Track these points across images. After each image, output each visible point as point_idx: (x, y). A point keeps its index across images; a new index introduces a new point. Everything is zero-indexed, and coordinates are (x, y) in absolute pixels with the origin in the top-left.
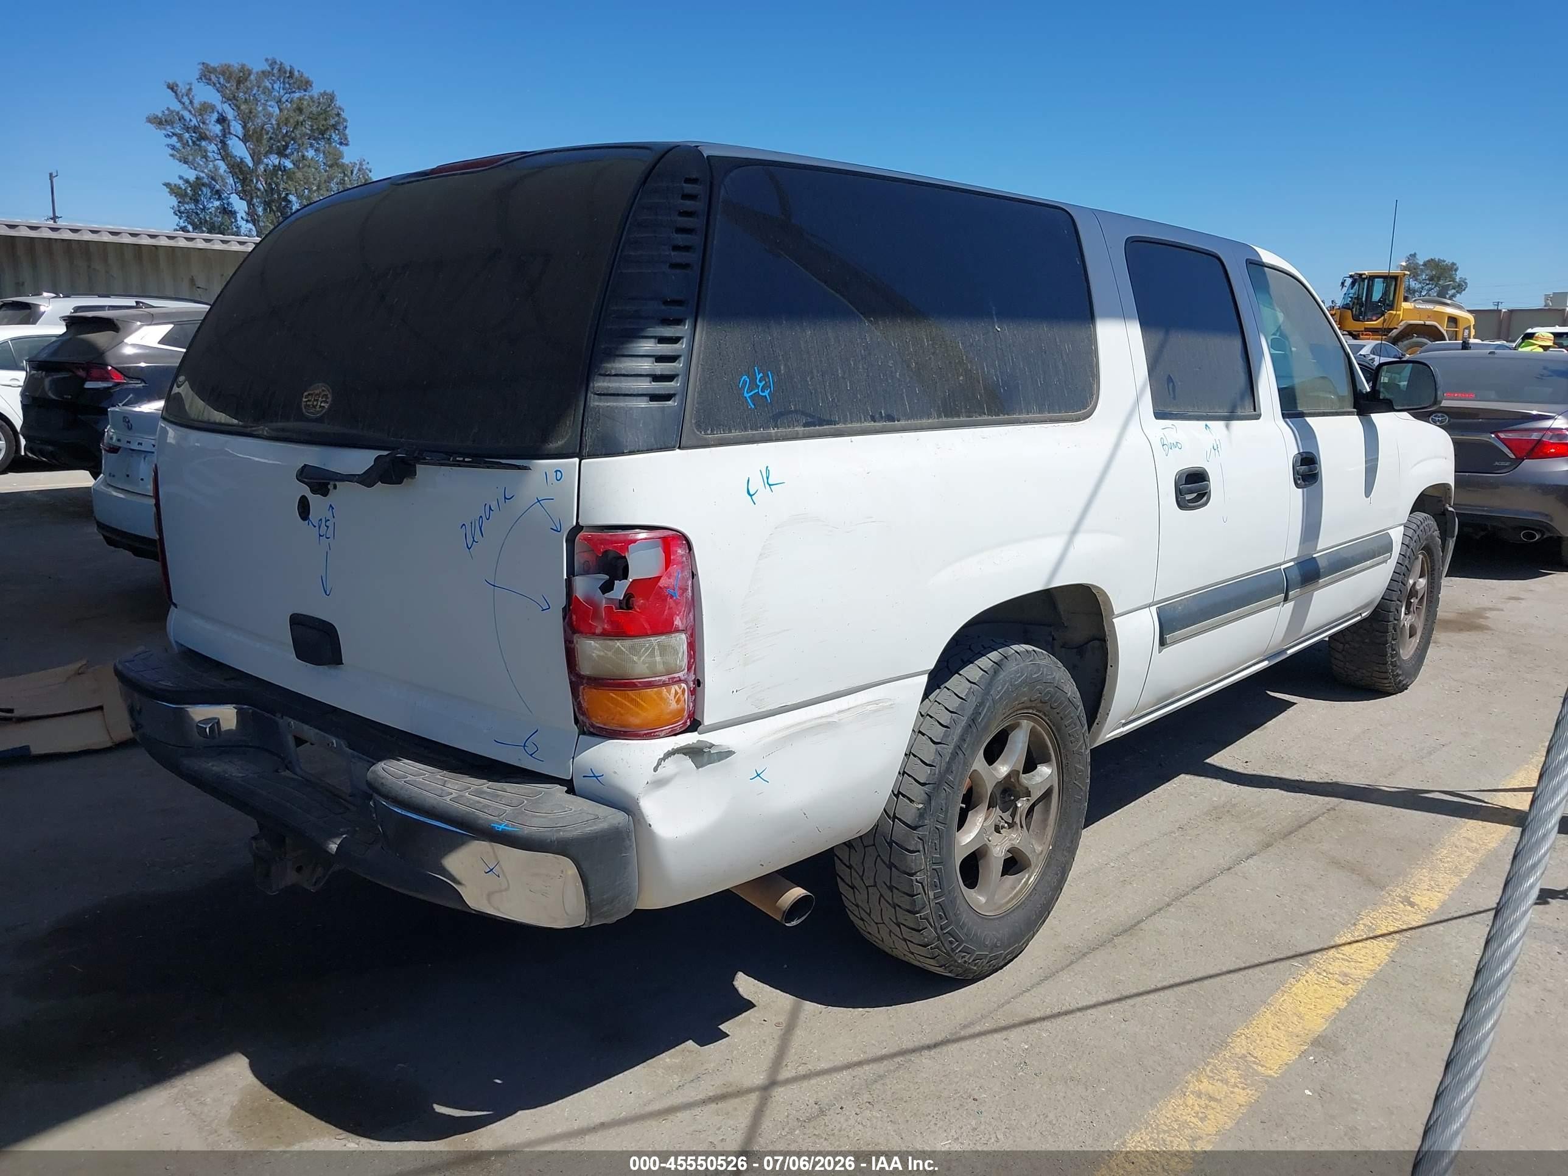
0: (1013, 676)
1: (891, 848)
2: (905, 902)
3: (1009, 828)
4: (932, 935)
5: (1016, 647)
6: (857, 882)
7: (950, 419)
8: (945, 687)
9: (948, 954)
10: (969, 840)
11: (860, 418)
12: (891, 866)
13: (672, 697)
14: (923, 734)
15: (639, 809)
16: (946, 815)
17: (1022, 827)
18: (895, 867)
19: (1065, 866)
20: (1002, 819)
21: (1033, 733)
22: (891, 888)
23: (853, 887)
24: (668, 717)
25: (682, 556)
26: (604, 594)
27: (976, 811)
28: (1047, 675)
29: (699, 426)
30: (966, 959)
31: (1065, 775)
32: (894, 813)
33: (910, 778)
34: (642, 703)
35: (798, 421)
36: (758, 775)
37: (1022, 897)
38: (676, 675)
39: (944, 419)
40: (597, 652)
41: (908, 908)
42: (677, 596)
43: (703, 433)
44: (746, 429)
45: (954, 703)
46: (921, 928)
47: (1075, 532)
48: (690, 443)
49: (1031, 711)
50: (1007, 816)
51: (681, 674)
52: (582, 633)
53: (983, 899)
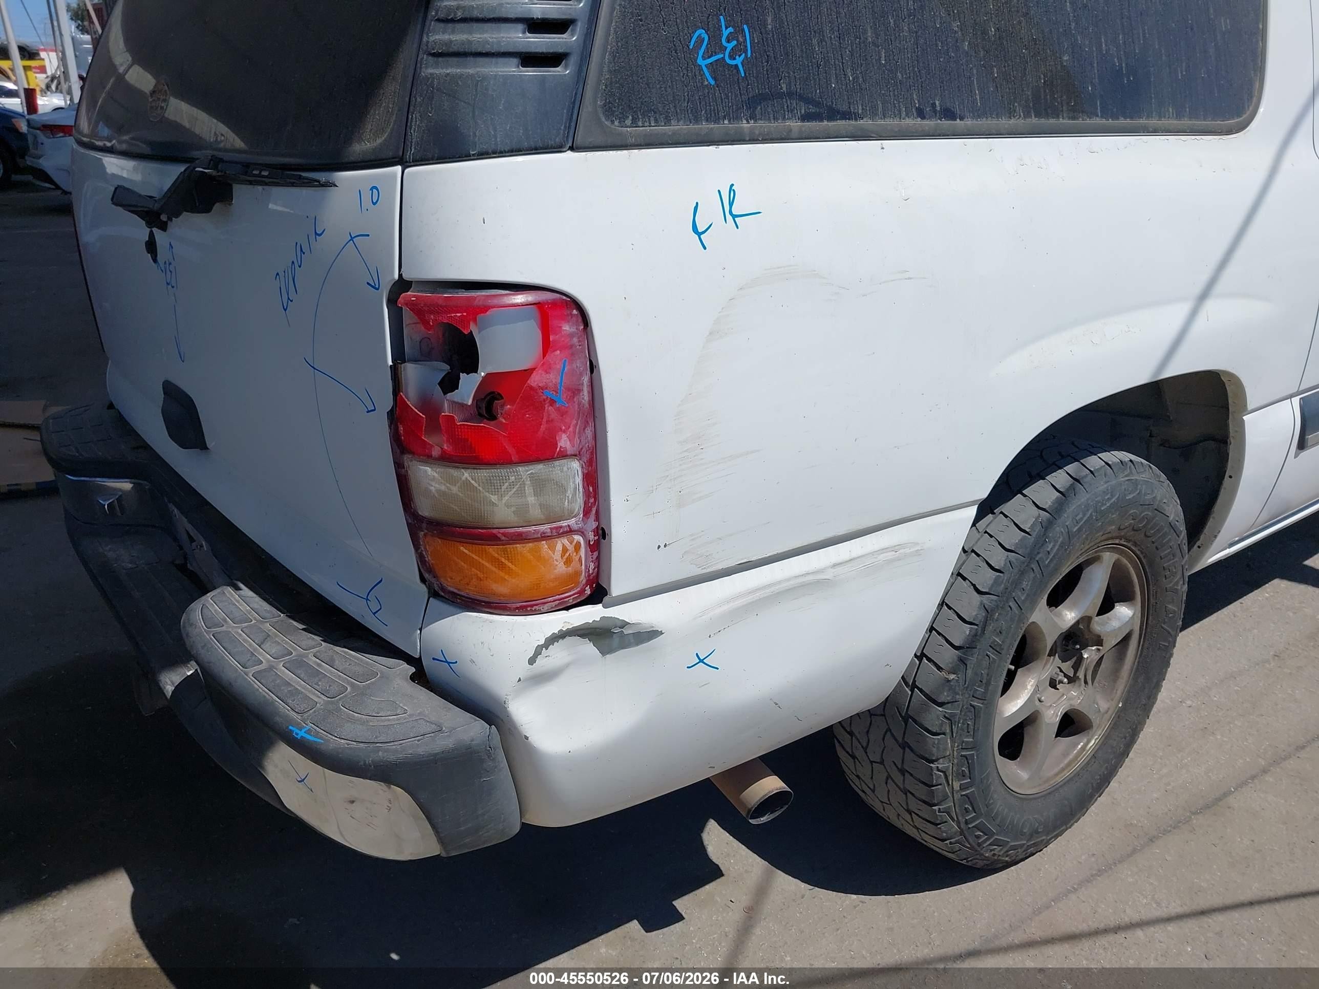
0: (1099, 498)
1: (906, 725)
2: (921, 791)
3: (1068, 683)
4: (953, 830)
5: (1105, 456)
6: (859, 753)
7: (1043, 121)
8: (1002, 513)
9: (972, 848)
10: (1014, 709)
11: (900, 111)
12: (904, 746)
13: (557, 555)
14: (964, 579)
15: (508, 716)
16: (986, 690)
17: (1086, 682)
18: (910, 747)
19: (1136, 727)
20: (1061, 671)
21: (1117, 568)
22: (903, 772)
23: (853, 757)
24: (551, 584)
25: (571, 336)
26: (445, 393)
27: (1029, 670)
28: (1145, 494)
29: (609, 111)
30: (996, 852)
31: (1150, 618)
32: (914, 681)
33: (940, 638)
34: (510, 564)
35: (792, 111)
36: (701, 661)
37: (1076, 766)
38: (564, 523)
39: (1034, 120)
40: (437, 486)
41: (923, 798)
42: (561, 400)
43: (616, 123)
44: (697, 120)
45: (1012, 538)
46: (938, 822)
47: (1204, 295)
48: (589, 140)
49: (1117, 542)
50: (1067, 666)
51: (572, 522)
52: (413, 453)
53: (1024, 775)
